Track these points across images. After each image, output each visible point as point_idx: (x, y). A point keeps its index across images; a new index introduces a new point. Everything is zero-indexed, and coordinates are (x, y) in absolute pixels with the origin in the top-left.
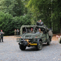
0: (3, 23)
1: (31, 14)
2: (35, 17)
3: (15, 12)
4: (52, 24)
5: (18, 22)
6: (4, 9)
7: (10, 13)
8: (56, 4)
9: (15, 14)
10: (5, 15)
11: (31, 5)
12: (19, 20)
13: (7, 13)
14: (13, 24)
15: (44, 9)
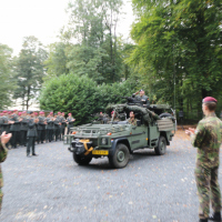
0: (76, 97)
1: (136, 78)
2: (145, 86)
3: (103, 74)
4: (185, 101)
5: (107, 97)
6: (78, 67)
7: (90, 76)
8: (193, 59)
9: (101, 78)
10: (80, 79)
11: (137, 60)
12: (110, 92)
13: (85, 77)
14: (97, 100)
15: (167, 69)
